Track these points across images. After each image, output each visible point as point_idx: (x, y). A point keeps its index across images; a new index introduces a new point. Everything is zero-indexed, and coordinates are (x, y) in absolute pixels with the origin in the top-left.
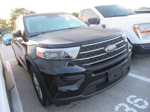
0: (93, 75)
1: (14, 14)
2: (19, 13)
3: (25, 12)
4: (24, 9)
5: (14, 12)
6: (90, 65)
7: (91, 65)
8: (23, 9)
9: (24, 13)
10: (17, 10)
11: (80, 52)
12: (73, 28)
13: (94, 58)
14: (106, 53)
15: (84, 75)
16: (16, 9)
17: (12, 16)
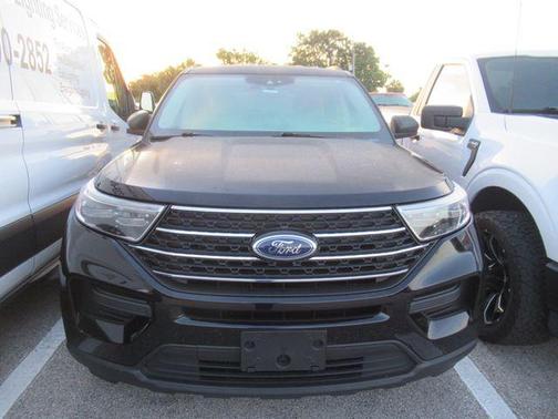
0: (182, 320)
1: (304, 47)
2: (321, 48)
3: (339, 44)
4: (339, 35)
5: (306, 43)
6: (185, 282)
7: (189, 280)
8: (335, 34)
9: (335, 47)
10: (316, 36)
11: (160, 226)
12: (309, 136)
13: (223, 261)
14: (256, 255)
15: (148, 306)
16: (315, 33)
17: (295, 54)
